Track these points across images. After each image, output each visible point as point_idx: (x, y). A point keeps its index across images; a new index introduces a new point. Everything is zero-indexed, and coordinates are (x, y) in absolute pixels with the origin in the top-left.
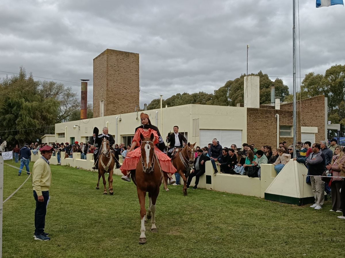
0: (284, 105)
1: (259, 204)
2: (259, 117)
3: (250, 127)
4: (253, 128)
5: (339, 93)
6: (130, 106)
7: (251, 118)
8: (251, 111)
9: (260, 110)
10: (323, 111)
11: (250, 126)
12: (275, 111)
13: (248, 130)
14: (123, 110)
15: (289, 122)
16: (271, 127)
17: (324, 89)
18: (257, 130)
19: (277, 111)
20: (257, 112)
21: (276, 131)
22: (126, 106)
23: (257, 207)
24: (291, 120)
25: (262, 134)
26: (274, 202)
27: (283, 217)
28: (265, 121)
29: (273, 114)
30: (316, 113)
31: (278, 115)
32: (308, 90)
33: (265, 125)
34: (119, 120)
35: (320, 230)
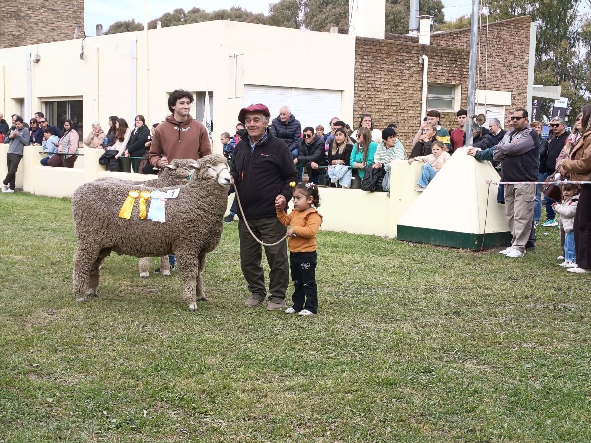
0: (439, 35)
1: (385, 249)
2: (381, 62)
3: (361, 85)
4: (369, 87)
5: (559, 21)
6: (59, 28)
7: (364, 62)
8: (364, 46)
9: (386, 44)
10: (526, 55)
11: (362, 81)
12: (420, 49)
13: (357, 92)
14: (42, 37)
15: (449, 75)
16: (410, 85)
17: (525, 10)
18: (378, 91)
19: (423, 49)
20: (378, 48)
21: (419, 96)
22: (50, 27)
23: (383, 254)
24: (454, 72)
25: (387, 103)
26: (418, 245)
27: (442, 270)
28: (397, 71)
29: (415, 55)
30: (510, 59)
31: (426, 58)
32: (489, 12)
33: (395, 81)
34: (34, 58)
35: (527, 291)
